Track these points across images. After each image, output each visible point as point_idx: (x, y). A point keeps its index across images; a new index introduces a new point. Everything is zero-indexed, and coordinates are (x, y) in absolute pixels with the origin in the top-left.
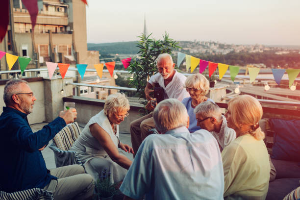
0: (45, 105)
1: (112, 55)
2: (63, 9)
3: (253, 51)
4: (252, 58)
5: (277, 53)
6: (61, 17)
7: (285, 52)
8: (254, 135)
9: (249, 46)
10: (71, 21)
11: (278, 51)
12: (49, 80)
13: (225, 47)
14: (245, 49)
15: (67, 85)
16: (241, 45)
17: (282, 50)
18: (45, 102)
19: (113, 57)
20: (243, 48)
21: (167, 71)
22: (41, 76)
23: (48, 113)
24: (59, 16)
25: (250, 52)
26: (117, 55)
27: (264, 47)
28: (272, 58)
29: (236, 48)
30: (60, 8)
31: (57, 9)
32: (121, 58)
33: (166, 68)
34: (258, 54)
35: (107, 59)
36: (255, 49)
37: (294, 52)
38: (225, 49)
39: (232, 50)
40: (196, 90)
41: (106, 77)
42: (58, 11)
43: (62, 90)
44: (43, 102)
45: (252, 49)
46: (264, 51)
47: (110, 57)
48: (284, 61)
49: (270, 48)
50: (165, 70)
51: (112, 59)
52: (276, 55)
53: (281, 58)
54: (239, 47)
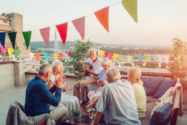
0: (15, 76)
1: (36, 48)
2: (9, 21)
3: (112, 47)
4: (112, 51)
5: (124, 49)
6: (8, 26)
7: (127, 48)
8: (138, 82)
9: (110, 44)
10: (13, 29)
11: (124, 47)
12: (18, 63)
13: (99, 45)
14: (109, 46)
15: (27, 65)
16: (106, 44)
17: (126, 47)
18: (15, 75)
19: (37, 50)
20: (108, 46)
21: (93, 56)
22: (13, 60)
23: (16, 81)
24: (6, 26)
25: (111, 48)
26: (39, 48)
27: (117, 45)
28: (121, 51)
29: (104, 46)
30: (7, 21)
31: (4, 21)
32: (42, 50)
33: (93, 55)
34: (115, 49)
35: (33, 51)
36: (113, 46)
37: (132, 48)
38: (99, 46)
39: (102, 46)
40: (106, 66)
41: (35, 61)
42: (6, 22)
43: (25, 68)
44: (14, 75)
45: (112, 46)
46: (118, 47)
47: (35, 49)
48: (127, 52)
49: (121, 46)
50: (92, 56)
51: (36, 51)
52: (123, 49)
53: (126, 51)
54: (105, 45)
